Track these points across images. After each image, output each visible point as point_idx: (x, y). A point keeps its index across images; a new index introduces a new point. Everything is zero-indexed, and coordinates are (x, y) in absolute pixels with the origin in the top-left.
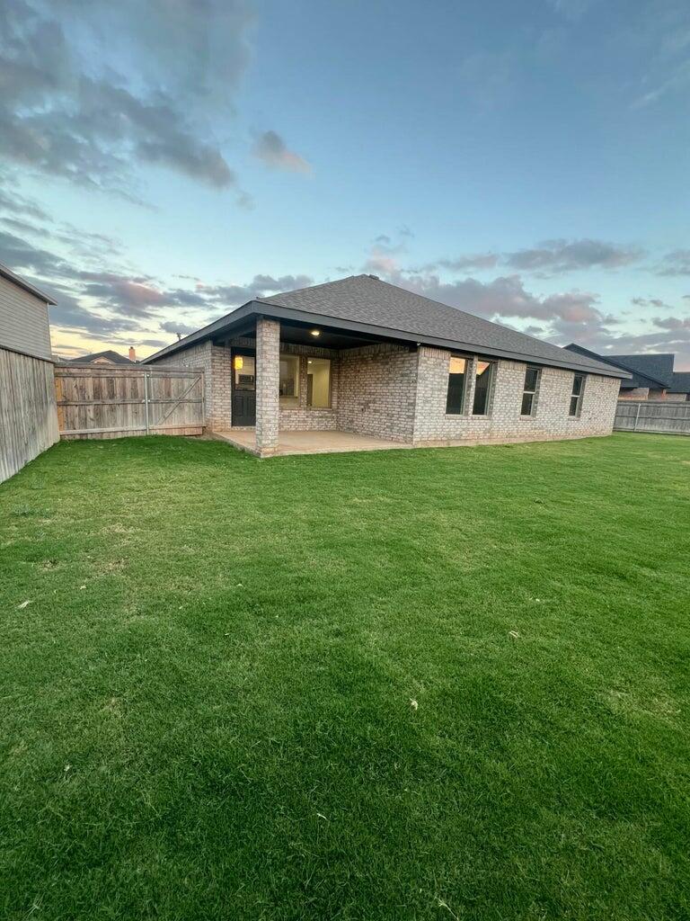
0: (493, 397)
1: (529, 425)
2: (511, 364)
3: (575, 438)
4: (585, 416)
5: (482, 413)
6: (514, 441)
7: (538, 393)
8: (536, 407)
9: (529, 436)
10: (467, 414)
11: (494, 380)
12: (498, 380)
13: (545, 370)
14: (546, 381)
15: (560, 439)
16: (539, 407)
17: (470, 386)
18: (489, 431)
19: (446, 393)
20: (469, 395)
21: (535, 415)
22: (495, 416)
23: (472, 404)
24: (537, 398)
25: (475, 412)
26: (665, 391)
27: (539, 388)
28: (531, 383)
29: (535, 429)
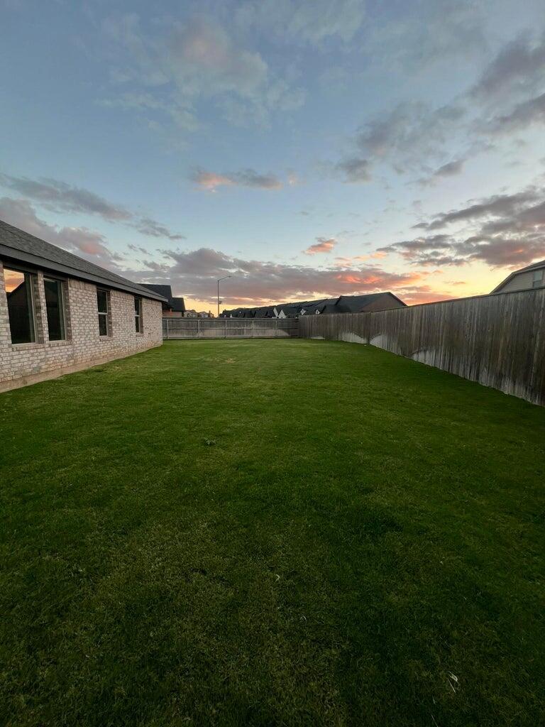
0: (69, 319)
1: (108, 345)
2: (82, 284)
3: (143, 351)
4: (146, 332)
5: (59, 338)
6: (99, 363)
7: (110, 313)
8: (111, 328)
9: (111, 355)
10: (41, 341)
11: (67, 301)
12: (71, 301)
13: (112, 292)
14: (115, 302)
15: (134, 353)
16: (113, 327)
17: (39, 308)
18: (72, 357)
19: (7, 317)
20: (40, 318)
21: (111, 335)
22: (76, 339)
23: (47, 329)
24: (110, 318)
25: (51, 339)
26: (171, 310)
27: (110, 309)
28: (103, 304)
29: (114, 348)
